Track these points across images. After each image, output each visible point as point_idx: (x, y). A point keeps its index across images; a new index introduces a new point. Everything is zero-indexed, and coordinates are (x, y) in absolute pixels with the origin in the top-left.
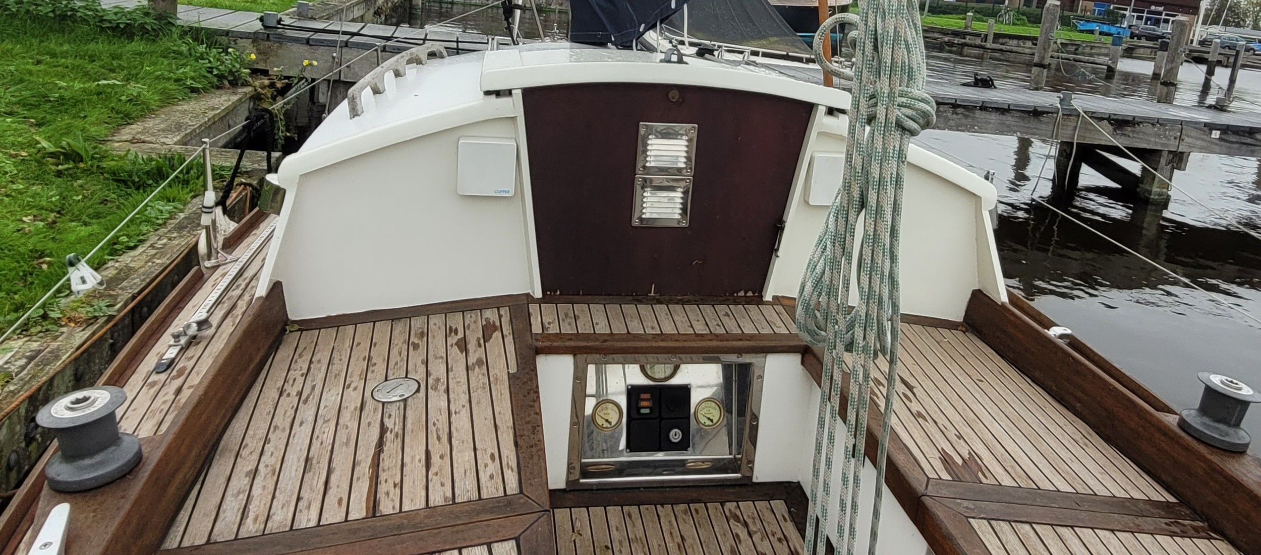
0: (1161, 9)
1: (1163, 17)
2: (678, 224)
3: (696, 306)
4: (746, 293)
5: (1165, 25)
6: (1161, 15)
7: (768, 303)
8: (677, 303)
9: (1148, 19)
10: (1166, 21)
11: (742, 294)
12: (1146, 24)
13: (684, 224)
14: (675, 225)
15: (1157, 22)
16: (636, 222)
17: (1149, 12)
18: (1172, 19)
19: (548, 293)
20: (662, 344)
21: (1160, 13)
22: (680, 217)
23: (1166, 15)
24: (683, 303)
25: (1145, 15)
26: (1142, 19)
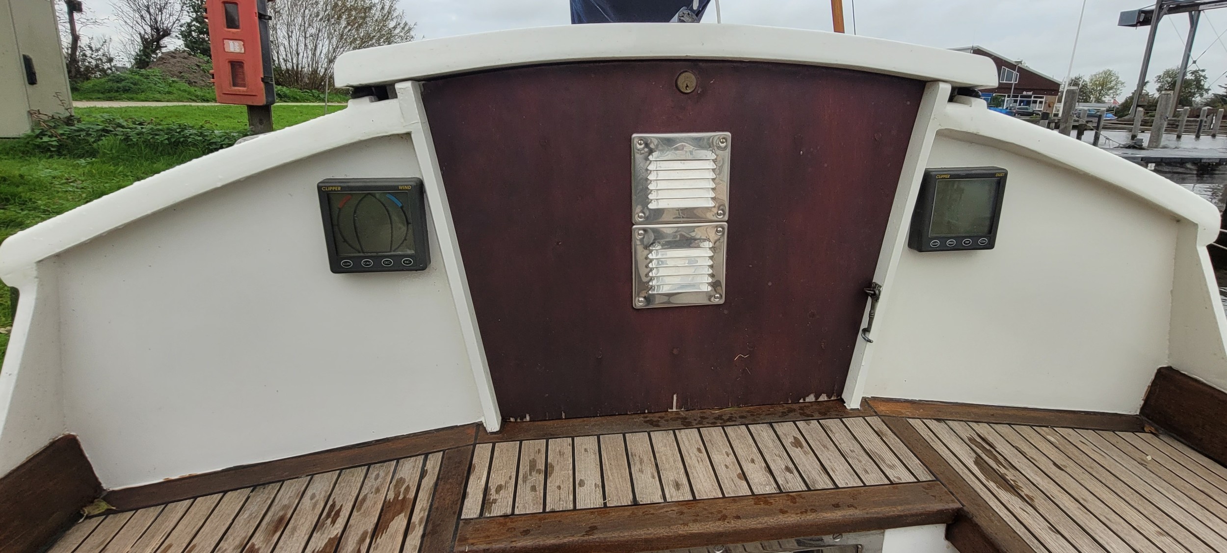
0: (1030, 93)
1: (1033, 99)
2: (710, 300)
3: (744, 427)
4: (817, 397)
5: (1034, 105)
6: (1031, 98)
7: (855, 413)
8: (714, 425)
9: (1021, 102)
10: (1035, 102)
11: (811, 398)
12: (1020, 105)
13: (717, 301)
14: (704, 301)
15: (1028, 103)
16: (639, 302)
17: (1022, 97)
18: (1039, 100)
19: (512, 420)
20: (696, 528)
21: (1030, 97)
22: (710, 289)
23: (1035, 97)
24: (723, 422)
25: (1019, 99)
26: (1017, 102)
